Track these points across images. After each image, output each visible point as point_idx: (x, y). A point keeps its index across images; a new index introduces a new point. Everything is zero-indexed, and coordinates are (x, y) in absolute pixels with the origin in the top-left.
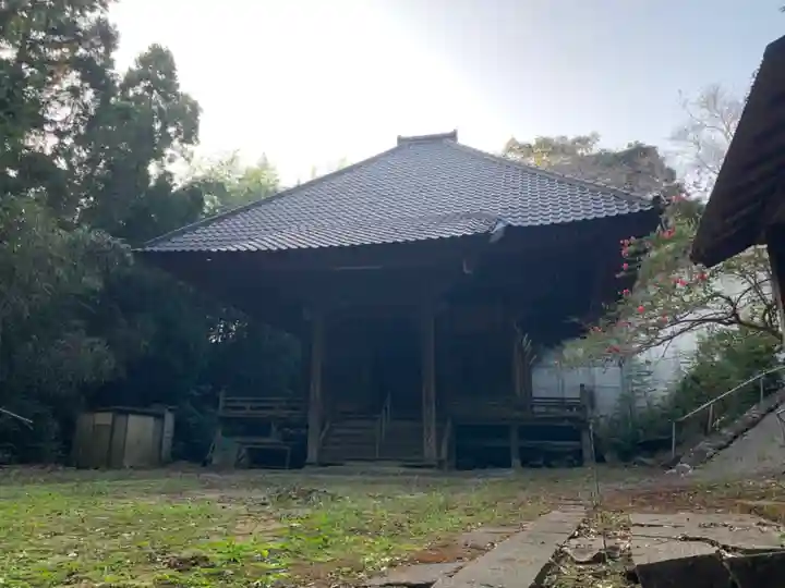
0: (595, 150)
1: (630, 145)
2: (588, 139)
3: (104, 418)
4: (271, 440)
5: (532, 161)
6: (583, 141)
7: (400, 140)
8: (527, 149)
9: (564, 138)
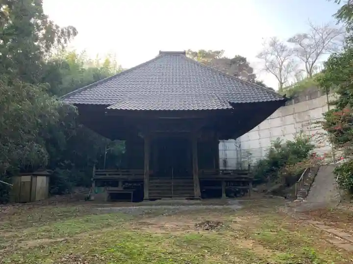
0: (222, 56)
1: (236, 56)
2: (220, 52)
3: (26, 179)
4: (119, 189)
5: (195, 59)
6: (218, 53)
7: (161, 52)
8: (195, 54)
9: (211, 51)
